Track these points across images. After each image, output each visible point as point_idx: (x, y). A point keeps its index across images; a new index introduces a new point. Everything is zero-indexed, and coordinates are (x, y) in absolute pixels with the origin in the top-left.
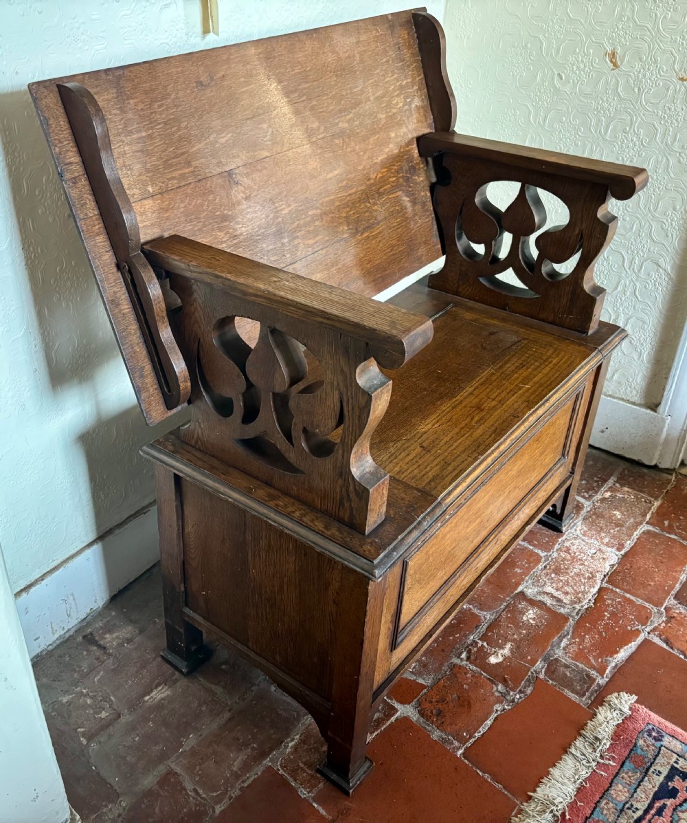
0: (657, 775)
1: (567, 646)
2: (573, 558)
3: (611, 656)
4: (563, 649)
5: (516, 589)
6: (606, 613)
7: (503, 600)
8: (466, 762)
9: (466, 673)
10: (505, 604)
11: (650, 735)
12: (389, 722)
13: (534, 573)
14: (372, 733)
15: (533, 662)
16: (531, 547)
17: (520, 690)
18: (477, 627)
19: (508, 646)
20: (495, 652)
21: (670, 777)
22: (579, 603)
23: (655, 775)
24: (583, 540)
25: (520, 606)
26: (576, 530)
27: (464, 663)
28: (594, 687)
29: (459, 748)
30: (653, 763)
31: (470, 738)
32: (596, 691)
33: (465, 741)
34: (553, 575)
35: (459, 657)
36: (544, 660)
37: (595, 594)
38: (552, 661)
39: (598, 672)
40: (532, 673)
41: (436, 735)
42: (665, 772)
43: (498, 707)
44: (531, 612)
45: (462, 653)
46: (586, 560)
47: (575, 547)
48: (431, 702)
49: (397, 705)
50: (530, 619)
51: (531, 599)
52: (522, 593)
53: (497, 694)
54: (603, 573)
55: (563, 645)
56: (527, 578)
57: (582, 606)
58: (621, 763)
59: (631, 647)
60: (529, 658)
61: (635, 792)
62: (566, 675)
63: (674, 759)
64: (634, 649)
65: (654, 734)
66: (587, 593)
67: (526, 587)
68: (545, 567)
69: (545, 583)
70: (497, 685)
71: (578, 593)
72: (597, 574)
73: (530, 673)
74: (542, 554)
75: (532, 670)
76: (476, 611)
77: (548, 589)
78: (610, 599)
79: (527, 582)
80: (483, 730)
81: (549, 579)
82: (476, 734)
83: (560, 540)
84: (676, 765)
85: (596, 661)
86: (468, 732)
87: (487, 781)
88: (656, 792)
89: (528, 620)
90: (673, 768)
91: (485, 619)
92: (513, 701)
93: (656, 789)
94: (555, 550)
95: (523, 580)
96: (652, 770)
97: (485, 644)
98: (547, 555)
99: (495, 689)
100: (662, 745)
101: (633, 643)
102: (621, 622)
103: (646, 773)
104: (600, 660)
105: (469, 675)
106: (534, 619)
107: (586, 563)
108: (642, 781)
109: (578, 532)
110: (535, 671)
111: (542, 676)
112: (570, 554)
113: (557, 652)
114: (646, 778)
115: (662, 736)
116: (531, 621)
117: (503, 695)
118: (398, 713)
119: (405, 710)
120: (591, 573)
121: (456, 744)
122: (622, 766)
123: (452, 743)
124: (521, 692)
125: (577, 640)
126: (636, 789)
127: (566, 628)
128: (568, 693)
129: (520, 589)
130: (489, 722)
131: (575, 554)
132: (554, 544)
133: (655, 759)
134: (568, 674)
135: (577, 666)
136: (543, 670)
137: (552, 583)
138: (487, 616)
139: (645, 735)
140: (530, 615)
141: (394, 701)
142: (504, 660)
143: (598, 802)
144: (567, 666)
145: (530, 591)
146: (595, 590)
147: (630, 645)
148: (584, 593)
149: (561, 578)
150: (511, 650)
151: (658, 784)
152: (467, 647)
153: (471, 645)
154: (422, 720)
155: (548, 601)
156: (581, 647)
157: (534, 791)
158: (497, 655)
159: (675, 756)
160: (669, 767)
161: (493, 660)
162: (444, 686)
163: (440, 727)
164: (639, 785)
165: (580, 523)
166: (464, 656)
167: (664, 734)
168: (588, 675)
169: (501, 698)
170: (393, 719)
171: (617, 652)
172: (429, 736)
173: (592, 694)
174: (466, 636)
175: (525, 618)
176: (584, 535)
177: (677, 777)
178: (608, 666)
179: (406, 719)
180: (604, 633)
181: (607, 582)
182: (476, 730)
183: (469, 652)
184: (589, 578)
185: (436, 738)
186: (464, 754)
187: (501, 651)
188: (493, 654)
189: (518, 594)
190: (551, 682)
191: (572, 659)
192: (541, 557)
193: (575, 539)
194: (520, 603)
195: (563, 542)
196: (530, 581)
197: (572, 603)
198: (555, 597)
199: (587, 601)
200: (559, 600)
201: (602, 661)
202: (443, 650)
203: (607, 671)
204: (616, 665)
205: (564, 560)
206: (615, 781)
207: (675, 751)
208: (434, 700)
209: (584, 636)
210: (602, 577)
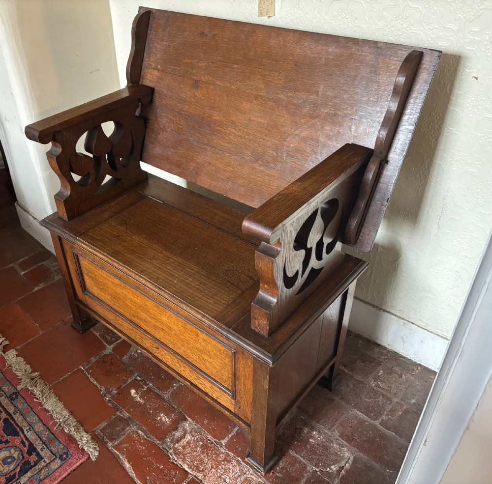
0: (42, 448)
1: (139, 434)
2: (220, 463)
3: (126, 457)
4: (137, 431)
5: (189, 417)
6: (162, 466)
7: (179, 406)
8: (76, 369)
9: (126, 376)
10: (176, 407)
11: (64, 453)
12: (103, 342)
13: (204, 431)
14: (99, 335)
15: (128, 411)
16: (230, 436)
17: (111, 400)
18: (158, 388)
19: (141, 401)
20: (138, 393)
21: (38, 455)
22: (174, 453)
23: (41, 447)
24: (239, 476)
25: (173, 415)
26: (252, 474)
27: (134, 378)
28: (106, 439)
29: (84, 368)
30: (48, 448)
31: (88, 373)
32: (103, 439)
33: (87, 370)
34: (201, 443)
35: (137, 376)
36: (129, 418)
37: (182, 466)
38: (128, 422)
39: (116, 445)
40: (121, 409)
41: (93, 360)
42: (42, 453)
43: (103, 389)
44: (167, 420)
45: (140, 377)
46: (217, 471)
47: (231, 467)
48: (111, 359)
49: (112, 346)
50: (162, 418)
51: (179, 424)
52: (186, 420)
53: (111, 389)
54: (203, 480)
55: (140, 432)
56: (199, 426)
57: (171, 454)
58: (54, 433)
59: (132, 473)
60: (132, 410)
61: (37, 435)
62: (117, 427)
63: (46, 460)
64: (130, 474)
65: (64, 456)
66: (183, 461)
67: (190, 423)
68: (210, 440)
69: (193, 436)
70: (116, 390)
71: (183, 455)
72: (202, 474)
73: (121, 408)
74: (224, 442)
75: (123, 410)
76: (171, 390)
77: (188, 437)
78: (176, 473)
79: (195, 425)
80: (92, 379)
81: (197, 439)
82: (89, 376)
83: (239, 459)
84: (43, 460)
85: (125, 447)
86: (91, 372)
87: (65, 375)
88: (33, 445)
89: (160, 416)
90: (42, 458)
91: (165, 394)
92: (105, 396)
93: (35, 446)
94: (227, 452)
95: (197, 423)
96: (45, 447)
97: (145, 389)
98: (222, 444)
99: (114, 389)
100: (56, 457)
101: (135, 475)
102: (154, 474)
103: (44, 443)
104: (125, 450)
105: (124, 378)
106: (161, 419)
107: (213, 470)
108: (41, 440)
109: (249, 476)
110: (122, 411)
111: (118, 413)
112: (224, 461)
113: (135, 427)
114: (41, 442)
115: (62, 460)
116: (159, 418)
117: (110, 393)
118: (108, 346)
119: (109, 349)
120: (203, 470)
121: (87, 367)
122: (52, 434)
123: (87, 365)
124: (110, 401)
125: (142, 441)
126: (38, 435)
127: (152, 437)
128: (104, 424)
129: (188, 419)
130: (95, 383)
131: (223, 465)
132: (234, 453)
133: (49, 450)
134: (118, 428)
135: (123, 435)
136: (122, 415)
137: (194, 440)
138: (166, 395)
139: (65, 451)
140: (165, 419)
141: (115, 345)
142: (132, 397)
143: (38, 416)
144: (123, 429)
145: (187, 425)
146: (186, 467)
147: (133, 472)
148: (184, 460)
149: (198, 448)
150: (139, 402)
151: (37, 447)
152: (144, 380)
153: (145, 382)
154: (103, 355)
155: (178, 434)
156: (136, 442)
157: (53, 393)
158: (136, 394)
159: (48, 462)
160: (43, 456)
161: (133, 391)
162: (120, 366)
163: (98, 362)
164: (39, 438)
165: (260, 480)
166: (138, 378)
167: (63, 462)
168: (115, 439)
169: (108, 391)
170: (105, 343)
171: (129, 462)
172: (93, 356)
173: (101, 436)
174: (152, 381)
175: (162, 415)
176: (246, 479)
177: (37, 459)
178: (120, 453)
179: (104, 348)
180: (145, 459)
181: (193, 478)
182: (92, 376)
183: (140, 381)
184: (198, 468)
185: (91, 359)
186: (81, 369)
187: (138, 397)
188: (137, 392)
189: (185, 416)
190: (114, 417)
191: (128, 435)
192: (220, 440)
193: (241, 471)
194: (175, 415)
195: (238, 461)
196: (196, 427)
197: (175, 450)
198: (181, 439)
199: (176, 459)
200: (178, 441)
201: (124, 450)
202: (143, 369)
203: (116, 451)
204: (120, 458)
205: (217, 455)
206: (46, 428)
207: (51, 464)
208: (112, 361)
209: (145, 446)
210: (200, 478)
